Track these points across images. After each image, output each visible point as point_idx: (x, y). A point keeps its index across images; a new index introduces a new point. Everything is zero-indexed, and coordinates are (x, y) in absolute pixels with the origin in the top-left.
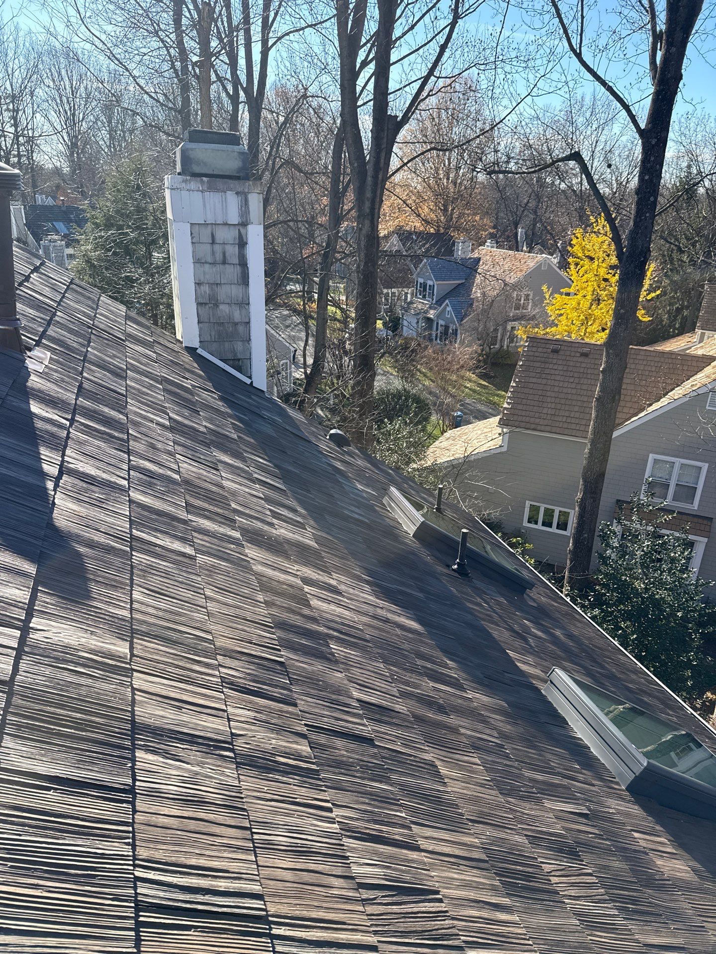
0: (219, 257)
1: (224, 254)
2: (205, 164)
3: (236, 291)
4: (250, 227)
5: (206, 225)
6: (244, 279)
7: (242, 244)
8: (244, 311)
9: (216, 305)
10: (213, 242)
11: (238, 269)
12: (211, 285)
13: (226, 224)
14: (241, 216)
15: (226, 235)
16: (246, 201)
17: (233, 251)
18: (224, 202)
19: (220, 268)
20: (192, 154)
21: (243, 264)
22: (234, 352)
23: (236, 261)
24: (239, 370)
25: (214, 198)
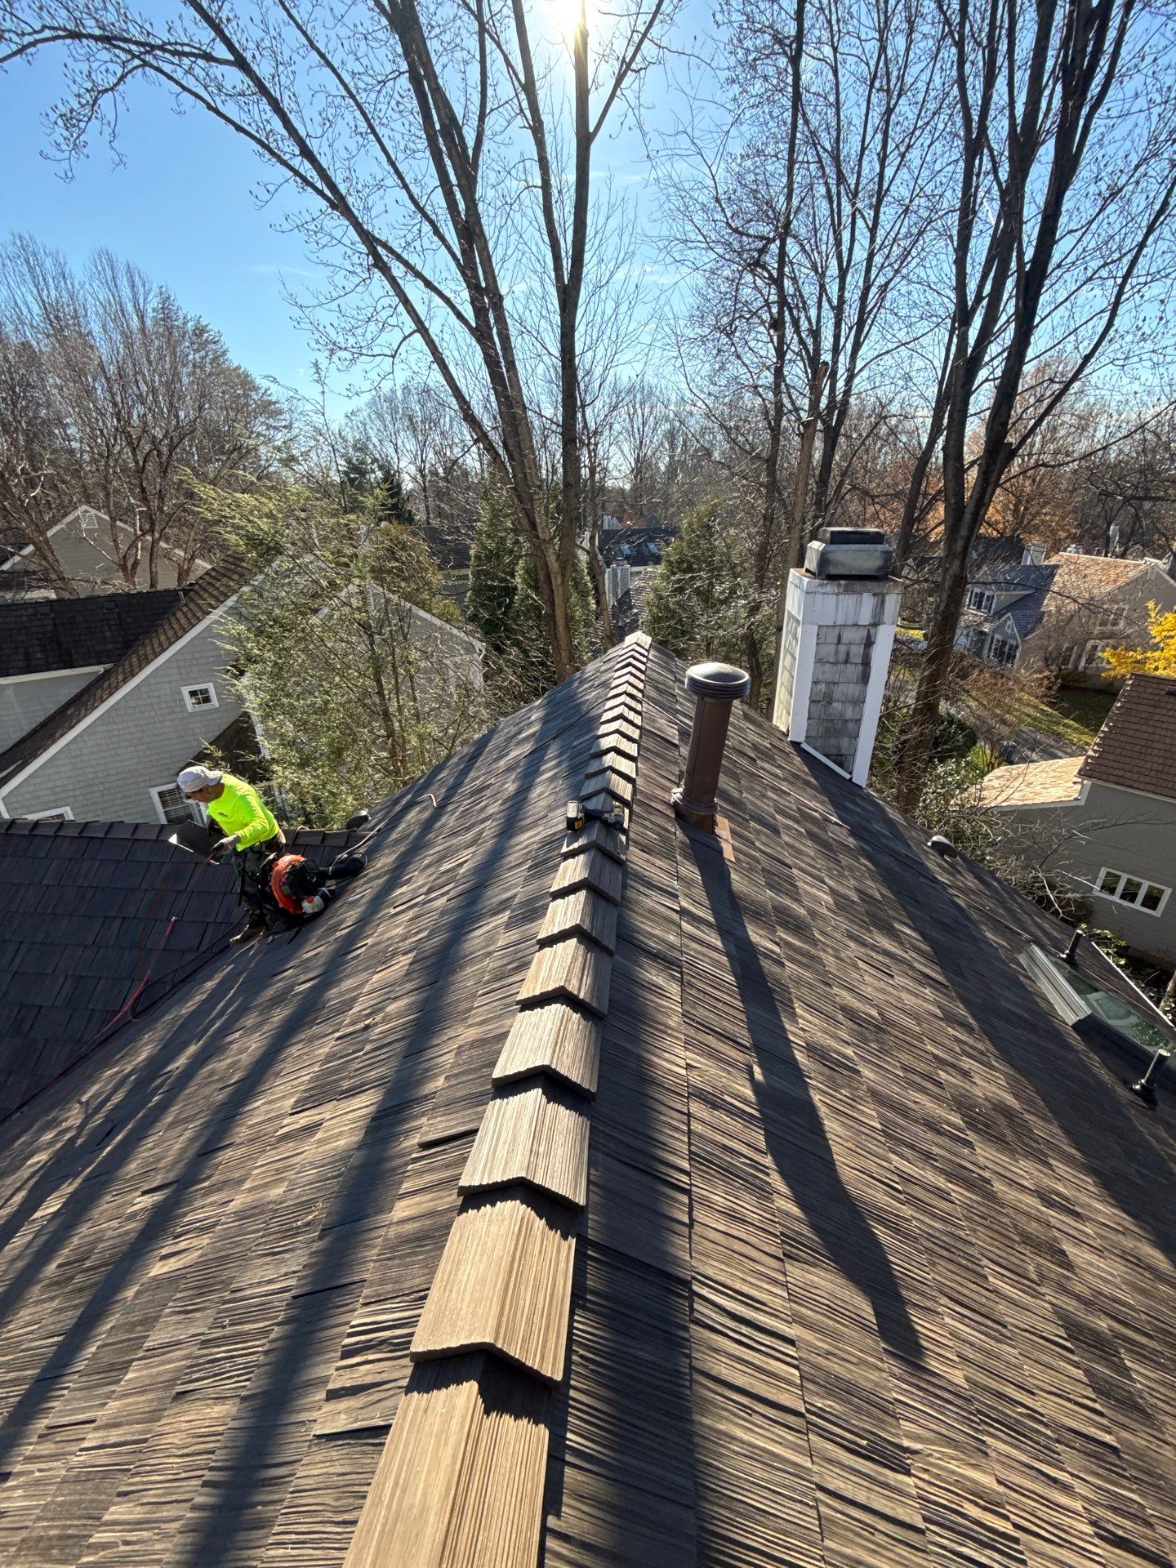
0: (842, 657)
1: (848, 654)
2: (843, 565)
3: (853, 690)
4: (881, 628)
5: (834, 626)
6: (865, 678)
7: (869, 643)
8: (857, 709)
9: (830, 703)
10: (839, 642)
11: (860, 668)
12: (828, 683)
13: (856, 625)
14: (874, 616)
15: (854, 636)
16: (883, 602)
17: (857, 651)
18: (859, 604)
19: (841, 667)
20: (831, 556)
21: (866, 663)
22: (839, 748)
23: (859, 660)
24: (841, 765)
25: (849, 600)
